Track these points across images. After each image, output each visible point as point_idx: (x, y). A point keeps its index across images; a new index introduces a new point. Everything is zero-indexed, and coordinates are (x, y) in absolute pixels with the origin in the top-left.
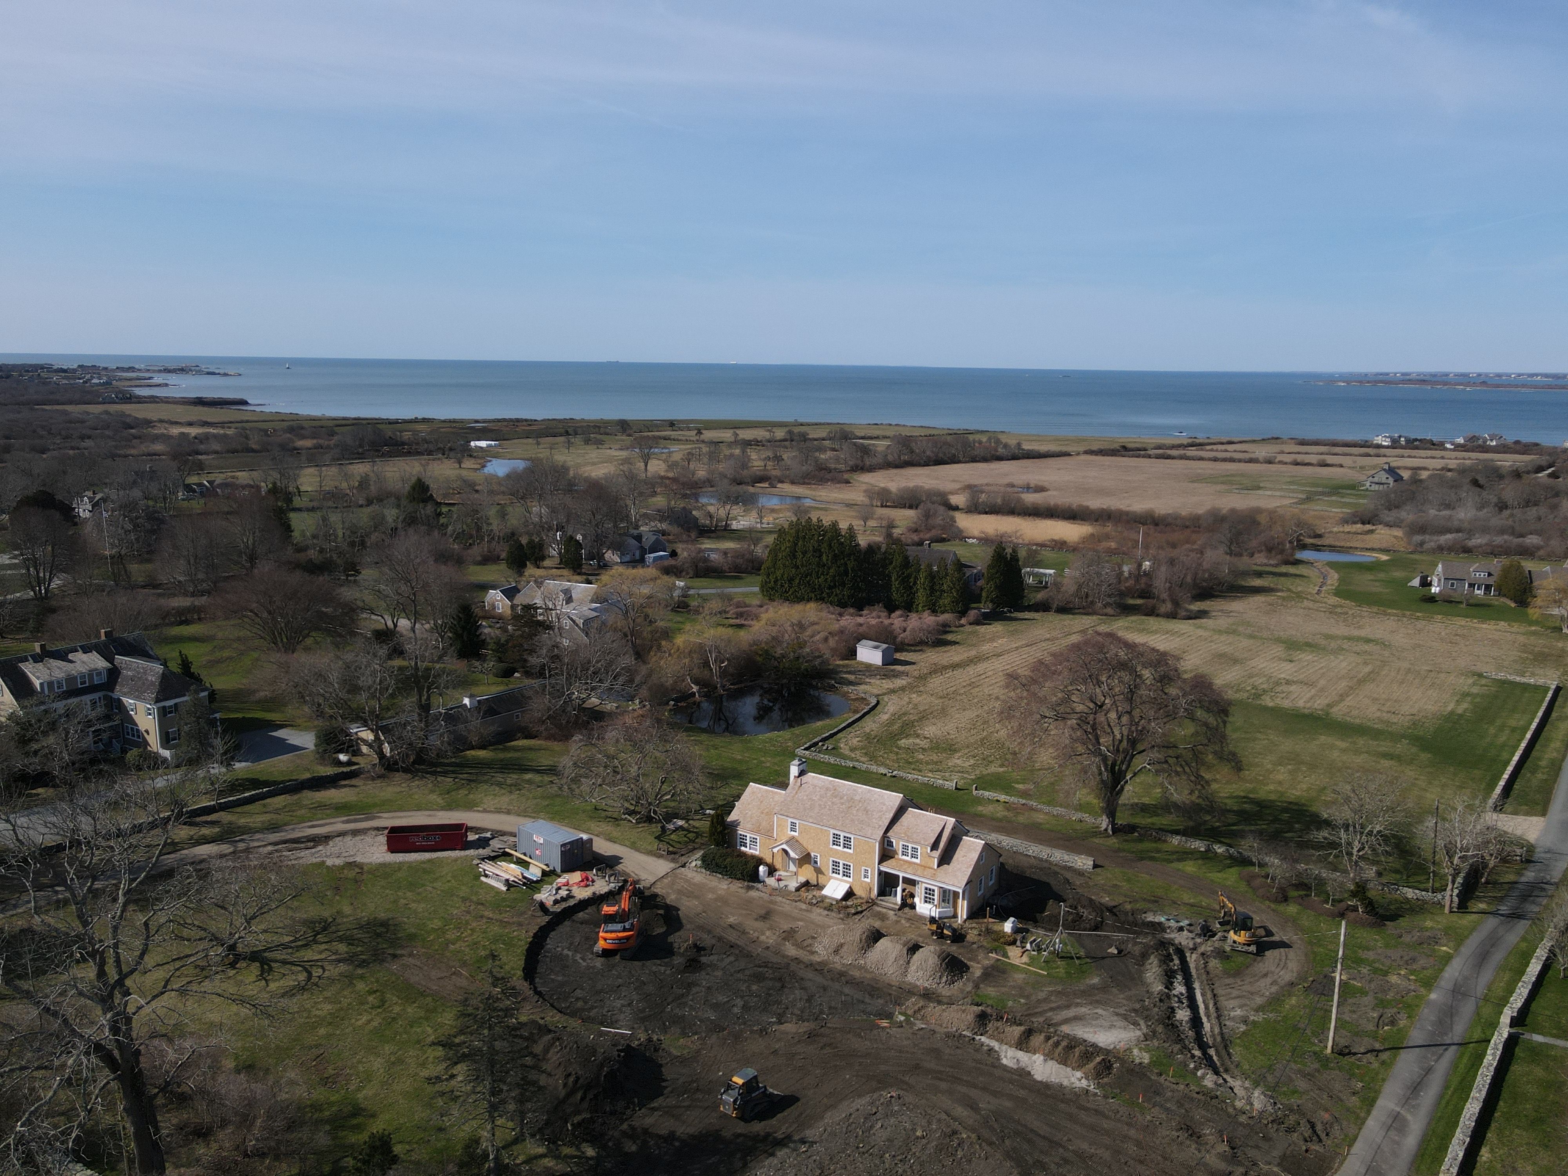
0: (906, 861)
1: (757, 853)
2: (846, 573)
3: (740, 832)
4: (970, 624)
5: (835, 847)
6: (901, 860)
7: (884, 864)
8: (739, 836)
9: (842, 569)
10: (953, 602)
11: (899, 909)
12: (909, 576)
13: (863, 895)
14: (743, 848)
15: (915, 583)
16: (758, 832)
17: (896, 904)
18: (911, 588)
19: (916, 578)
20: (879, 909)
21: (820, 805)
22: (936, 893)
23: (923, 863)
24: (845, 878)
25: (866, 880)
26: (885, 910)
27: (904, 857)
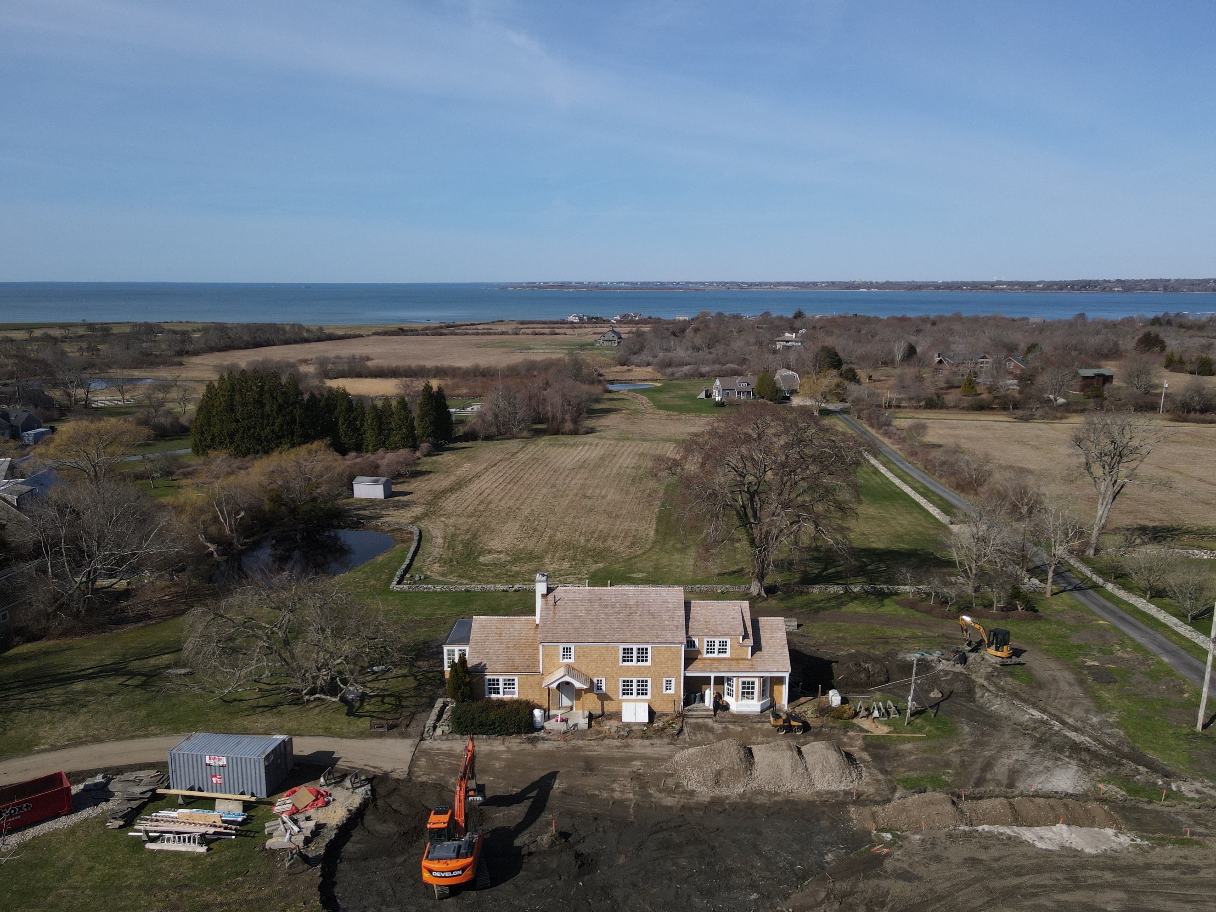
0: (714, 659)
1: (516, 696)
2: (293, 421)
3: (488, 677)
4: (425, 456)
5: (626, 664)
6: (705, 659)
7: (690, 668)
8: (487, 682)
9: (288, 418)
10: (403, 438)
11: (715, 715)
12: (355, 419)
13: (672, 711)
14: (494, 696)
15: (362, 425)
16: (515, 671)
17: (708, 710)
18: (359, 430)
19: (363, 420)
20: (693, 721)
21: (592, 620)
22: (756, 686)
23: (734, 657)
24: (640, 697)
25: (668, 692)
26: (700, 720)
27: (709, 655)
